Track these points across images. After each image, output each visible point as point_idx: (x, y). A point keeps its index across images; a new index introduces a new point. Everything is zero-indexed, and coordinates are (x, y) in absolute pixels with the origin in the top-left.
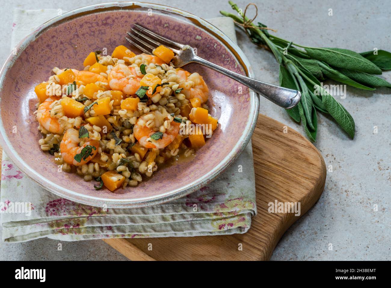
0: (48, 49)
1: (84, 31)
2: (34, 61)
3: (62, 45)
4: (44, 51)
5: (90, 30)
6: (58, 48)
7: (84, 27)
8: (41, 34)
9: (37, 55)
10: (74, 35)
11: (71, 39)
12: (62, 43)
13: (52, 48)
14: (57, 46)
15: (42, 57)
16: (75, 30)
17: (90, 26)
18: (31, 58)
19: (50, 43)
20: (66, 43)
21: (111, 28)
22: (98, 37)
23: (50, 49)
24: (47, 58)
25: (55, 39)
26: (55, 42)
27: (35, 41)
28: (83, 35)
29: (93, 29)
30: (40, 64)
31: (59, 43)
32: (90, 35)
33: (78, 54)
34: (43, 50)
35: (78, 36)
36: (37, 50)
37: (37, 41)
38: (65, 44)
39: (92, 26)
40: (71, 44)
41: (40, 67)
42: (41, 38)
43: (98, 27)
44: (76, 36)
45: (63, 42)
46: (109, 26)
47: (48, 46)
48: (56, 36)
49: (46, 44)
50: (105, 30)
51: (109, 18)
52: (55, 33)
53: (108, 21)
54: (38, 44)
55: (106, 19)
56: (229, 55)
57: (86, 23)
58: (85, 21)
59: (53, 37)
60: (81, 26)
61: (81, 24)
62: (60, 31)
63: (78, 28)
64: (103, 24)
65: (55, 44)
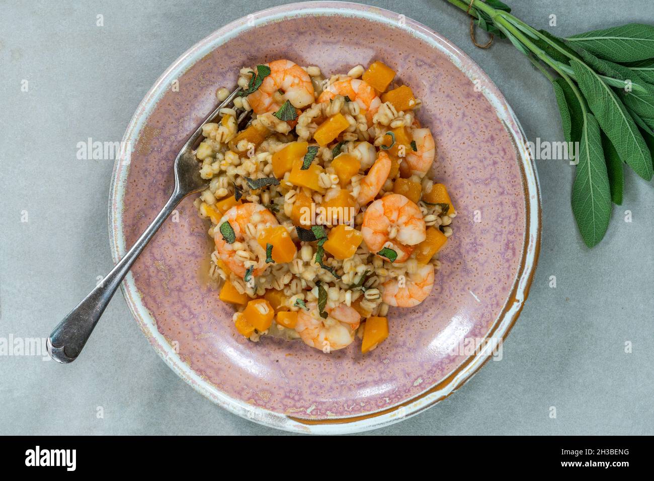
0: (487, 136)
1: (507, 208)
2: (470, 107)
3: (491, 162)
4: (484, 129)
5: (506, 217)
6: (487, 154)
7: (512, 209)
8: (506, 129)
9: (479, 114)
10: (504, 188)
11: (498, 180)
12: (495, 163)
13: (489, 144)
14: (491, 153)
15: (476, 123)
16: (510, 192)
17: (512, 220)
18: (473, 103)
19: (496, 142)
20: (493, 170)
21: (499, 253)
22: (492, 226)
23: (487, 141)
24: (474, 130)
25: (502, 153)
26: (498, 153)
27: (498, 118)
28: (501, 203)
29: (506, 222)
30: (464, 115)
31: (495, 159)
32: (498, 216)
33: (471, 184)
34: (487, 127)
35: (502, 194)
36: (485, 117)
37: (498, 121)
39: (510, 223)
40: (492, 178)
41: (460, 113)
42: (501, 130)
43: (507, 232)
44: (501, 190)
45: (497, 166)
46: (503, 250)
47: (492, 138)
48: (505, 157)
49: (494, 135)
50: (500, 242)
51: (514, 254)
52: (510, 157)
53: (510, 252)
54: (494, 122)
55: (514, 250)
56: (356, 411)
57: (517, 215)
58: (519, 213)
59: (504, 150)
60: (514, 204)
61: (517, 205)
62: (511, 166)
63: (512, 198)
64: (508, 241)
65: (494, 151)
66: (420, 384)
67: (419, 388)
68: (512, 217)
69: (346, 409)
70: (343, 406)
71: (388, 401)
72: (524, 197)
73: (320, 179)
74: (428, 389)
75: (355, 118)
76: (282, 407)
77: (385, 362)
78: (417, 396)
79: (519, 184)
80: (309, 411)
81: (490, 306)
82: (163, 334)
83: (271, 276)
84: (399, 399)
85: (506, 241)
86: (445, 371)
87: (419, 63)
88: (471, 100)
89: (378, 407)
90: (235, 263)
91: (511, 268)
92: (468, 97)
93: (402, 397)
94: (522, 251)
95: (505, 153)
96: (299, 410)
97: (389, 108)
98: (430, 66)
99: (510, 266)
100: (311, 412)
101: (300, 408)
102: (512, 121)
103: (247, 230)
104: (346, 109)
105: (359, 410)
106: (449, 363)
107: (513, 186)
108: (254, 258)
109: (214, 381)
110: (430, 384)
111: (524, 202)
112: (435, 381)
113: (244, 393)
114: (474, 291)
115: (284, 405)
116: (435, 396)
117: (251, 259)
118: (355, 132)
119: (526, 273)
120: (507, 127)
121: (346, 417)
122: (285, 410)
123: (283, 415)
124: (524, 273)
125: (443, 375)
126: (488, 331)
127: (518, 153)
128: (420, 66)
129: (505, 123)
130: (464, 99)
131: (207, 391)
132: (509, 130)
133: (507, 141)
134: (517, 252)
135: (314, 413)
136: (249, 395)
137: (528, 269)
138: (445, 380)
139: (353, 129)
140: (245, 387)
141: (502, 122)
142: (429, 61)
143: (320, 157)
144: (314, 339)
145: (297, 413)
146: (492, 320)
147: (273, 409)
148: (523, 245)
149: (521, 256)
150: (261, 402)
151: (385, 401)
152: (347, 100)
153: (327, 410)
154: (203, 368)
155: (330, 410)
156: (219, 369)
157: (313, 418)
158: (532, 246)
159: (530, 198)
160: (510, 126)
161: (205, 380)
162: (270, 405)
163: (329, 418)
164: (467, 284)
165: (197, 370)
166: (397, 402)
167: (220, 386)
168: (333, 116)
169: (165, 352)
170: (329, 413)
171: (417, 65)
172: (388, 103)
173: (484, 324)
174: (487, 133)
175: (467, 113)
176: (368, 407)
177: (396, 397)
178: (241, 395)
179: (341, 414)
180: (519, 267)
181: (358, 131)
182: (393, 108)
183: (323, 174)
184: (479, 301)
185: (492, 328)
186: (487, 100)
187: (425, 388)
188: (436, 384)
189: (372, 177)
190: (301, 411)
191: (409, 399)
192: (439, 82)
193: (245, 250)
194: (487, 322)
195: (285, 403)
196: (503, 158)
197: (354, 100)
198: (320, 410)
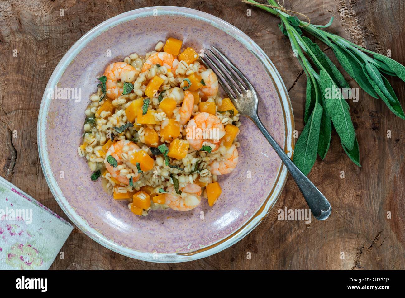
0: (245, 61)
1: (269, 99)
2: (230, 47)
3: (252, 76)
4: (242, 58)
5: (270, 105)
7: (271, 99)
8: (255, 55)
9: (237, 50)
10: (263, 89)
11: (259, 85)
13: (247, 66)
14: (250, 70)
15: (237, 55)
16: (267, 90)
17: (273, 106)
18: (232, 45)
19: (251, 64)
21: (271, 126)
22: (263, 112)
24: (237, 60)
25: (256, 69)
26: (254, 69)
27: (248, 50)
28: (264, 98)
31: (253, 73)
32: (265, 105)
34: (243, 56)
35: (263, 92)
36: (241, 51)
37: (248, 51)
38: (254, 78)
39: (272, 107)
42: (252, 56)
43: (273, 113)
45: (255, 77)
47: (249, 62)
49: (249, 60)
51: (280, 125)
52: (261, 70)
53: (277, 124)
54: (247, 53)
55: (279, 122)
56: (215, 240)
57: (275, 102)
58: (276, 101)
59: (257, 67)
60: (272, 96)
61: (273, 96)
62: (264, 75)
63: (270, 93)
64: (275, 118)
65: (252, 69)
66: (248, 214)
67: (247, 216)
68: (273, 104)
69: (209, 240)
70: (207, 239)
71: (232, 229)
72: (276, 91)
73: (155, 117)
74: (252, 216)
75: (166, 75)
76: (173, 249)
77: (224, 206)
78: (247, 222)
79: (271, 84)
80: (188, 247)
81: (274, 158)
82: (93, 228)
83: (143, 179)
84: (238, 226)
85: (273, 118)
86: (260, 203)
87: (194, 31)
88: (230, 43)
89: (227, 234)
90: (121, 177)
91: (280, 133)
92: (228, 42)
93: (239, 225)
94: (284, 122)
95: (258, 68)
96: (183, 248)
97: (183, 64)
98: (201, 31)
99: (279, 132)
100: (190, 248)
101: (183, 247)
102: (257, 50)
103: (123, 157)
104: (159, 71)
105: (217, 239)
106: (260, 198)
107: (268, 86)
108: (132, 171)
109: (130, 246)
110: (253, 212)
111: (277, 94)
112: (255, 210)
113: (149, 248)
114: (263, 152)
115: (173, 248)
116: (257, 219)
117: (130, 173)
118: (168, 84)
119: (289, 135)
120: (255, 54)
121: (211, 245)
122: (175, 251)
123: (174, 254)
124: (288, 135)
125: (259, 206)
126: (277, 173)
127: (265, 67)
128: (195, 32)
129: (253, 52)
130: (226, 44)
131: (127, 253)
132: (256, 55)
133: (257, 62)
134: (281, 123)
135: (192, 248)
136: (152, 248)
137: (290, 132)
138: (261, 208)
139: (166, 82)
140: (149, 244)
141: (251, 52)
142: (199, 28)
143: (152, 104)
144: (178, 207)
145: (182, 250)
146: (278, 166)
147: (168, 252)
148: (283, 119)
149: (284, 125)
150: (160, 250)
151: (230, 229)
152: (158, 66)
153: (199, 244)
154: (121, 240)
155: (201, 243)
156: (131, 238)
157: (192, 251)
158: (288, 118)
159: (280, 91)
160: (256, 53)
161: (124, 247)
162: (165, 250)
163: (201, 248)
164: (258, 149)
165: (118, 243)
166: (237, 228)
167: (134, 248)
168: (152, 78)
169: (97, 238)
170: (200, 245)
171: (193, 32)
172: (182, 61)
173: (274, 170)
174: (244, 60)
175: (230, 52)
176: (221, 236)
177: (236, 225)
178: (147, 249)
179: (207, 244)
180: (285, 132)
181: (170, 82)
182: (185, 64)
183: (156, 114)
184: (268, 157)
185: (279, 171)
186: (239, 42)
187: (250, 216)
188: (256, 212)
189: (185, 107)
190: (184, 249)
191: (243, 225)
192: (209, 38)
193: (125, 169)
194: (276, 168)
195: (174, 247)
196: (258, 72)
197: (163, 65)
198: (195, 245)
